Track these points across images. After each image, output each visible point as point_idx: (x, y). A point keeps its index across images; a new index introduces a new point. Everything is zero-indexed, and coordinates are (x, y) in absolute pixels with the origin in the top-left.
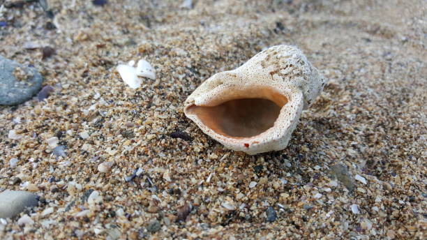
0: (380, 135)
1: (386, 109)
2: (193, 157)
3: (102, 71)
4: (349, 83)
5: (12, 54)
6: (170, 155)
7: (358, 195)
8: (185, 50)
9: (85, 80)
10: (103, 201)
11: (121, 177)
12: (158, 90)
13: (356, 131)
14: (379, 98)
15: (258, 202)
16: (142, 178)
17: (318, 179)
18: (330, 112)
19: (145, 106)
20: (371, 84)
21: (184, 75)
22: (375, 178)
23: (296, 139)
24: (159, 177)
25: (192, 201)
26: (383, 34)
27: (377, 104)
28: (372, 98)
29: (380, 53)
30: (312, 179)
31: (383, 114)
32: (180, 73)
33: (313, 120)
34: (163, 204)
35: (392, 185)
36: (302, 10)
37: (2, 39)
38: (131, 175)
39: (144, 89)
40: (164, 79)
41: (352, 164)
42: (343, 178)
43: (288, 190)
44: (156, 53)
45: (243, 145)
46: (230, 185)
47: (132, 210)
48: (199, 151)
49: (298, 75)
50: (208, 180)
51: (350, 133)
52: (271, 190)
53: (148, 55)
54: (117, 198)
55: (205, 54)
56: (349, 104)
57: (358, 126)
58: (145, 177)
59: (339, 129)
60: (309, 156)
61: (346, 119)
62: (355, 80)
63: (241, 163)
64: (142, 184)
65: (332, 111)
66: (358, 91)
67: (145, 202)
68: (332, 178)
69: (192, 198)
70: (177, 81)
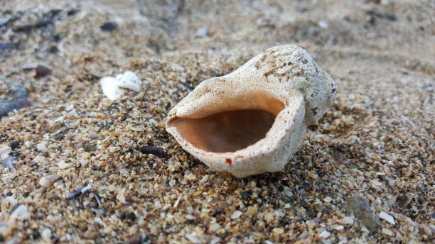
0: (416, 168)
1: (423, 140)
2: (165, 177)
3: (87, 86)
4: (378, 108)
5: (8, 74)
6: (133, 173)
7: (383, 239)
8: (183, 66)
9: (67, 95)
10: (29, 219)
11: (62, 192)
12: (139, 103)
13: (384, 161)
14: (415, 127)
15: (238, 238)
16: (88, 196)
17: (328, 213)
18: (352, 138)
19: (120, 119)
20: (406, 111)
21: (175, 90)
22: (409, 219)
23: (302, 163)
24: (111, 196)
25: (148, 230)
26: (424, 69)
27: (413, 134)
28: (406, 126)
29: (419, 84)
30: (319, 214)
31: (420, 145)
32: (170, 88)
33: (330, 147)
34: (107, 230)
35: (431, 229)
36: (330, 42)
37: (3, 61)
38: (75, 191)
39: (124, 101)
40: (150, 92)
41: (375, 199)
42: (361, 214)
43: (284, 225)
44: (150, 68)
45: (224, 160)
46: (205, 213)
47: (63, 233)
48: (173, 170)
49: (298, 74)
50: (176, 205)
51: (376, 162)
52: (261, 224)
53: (140, 69)
54: (50, 217)
55: (204, 70)
56: (377, 130)
57: (388, 155)
58: (91, 195)
59: (362, 158)
60: (318, 184)
61: (372, 147)
62: (385, 106)
63: (226, 188)
64: (85, 203)
65: (355, 137)
66: (388, 118)
67: (82, 225)
68: (347, 213)
69: (150, 226)
70: (166, 95)
